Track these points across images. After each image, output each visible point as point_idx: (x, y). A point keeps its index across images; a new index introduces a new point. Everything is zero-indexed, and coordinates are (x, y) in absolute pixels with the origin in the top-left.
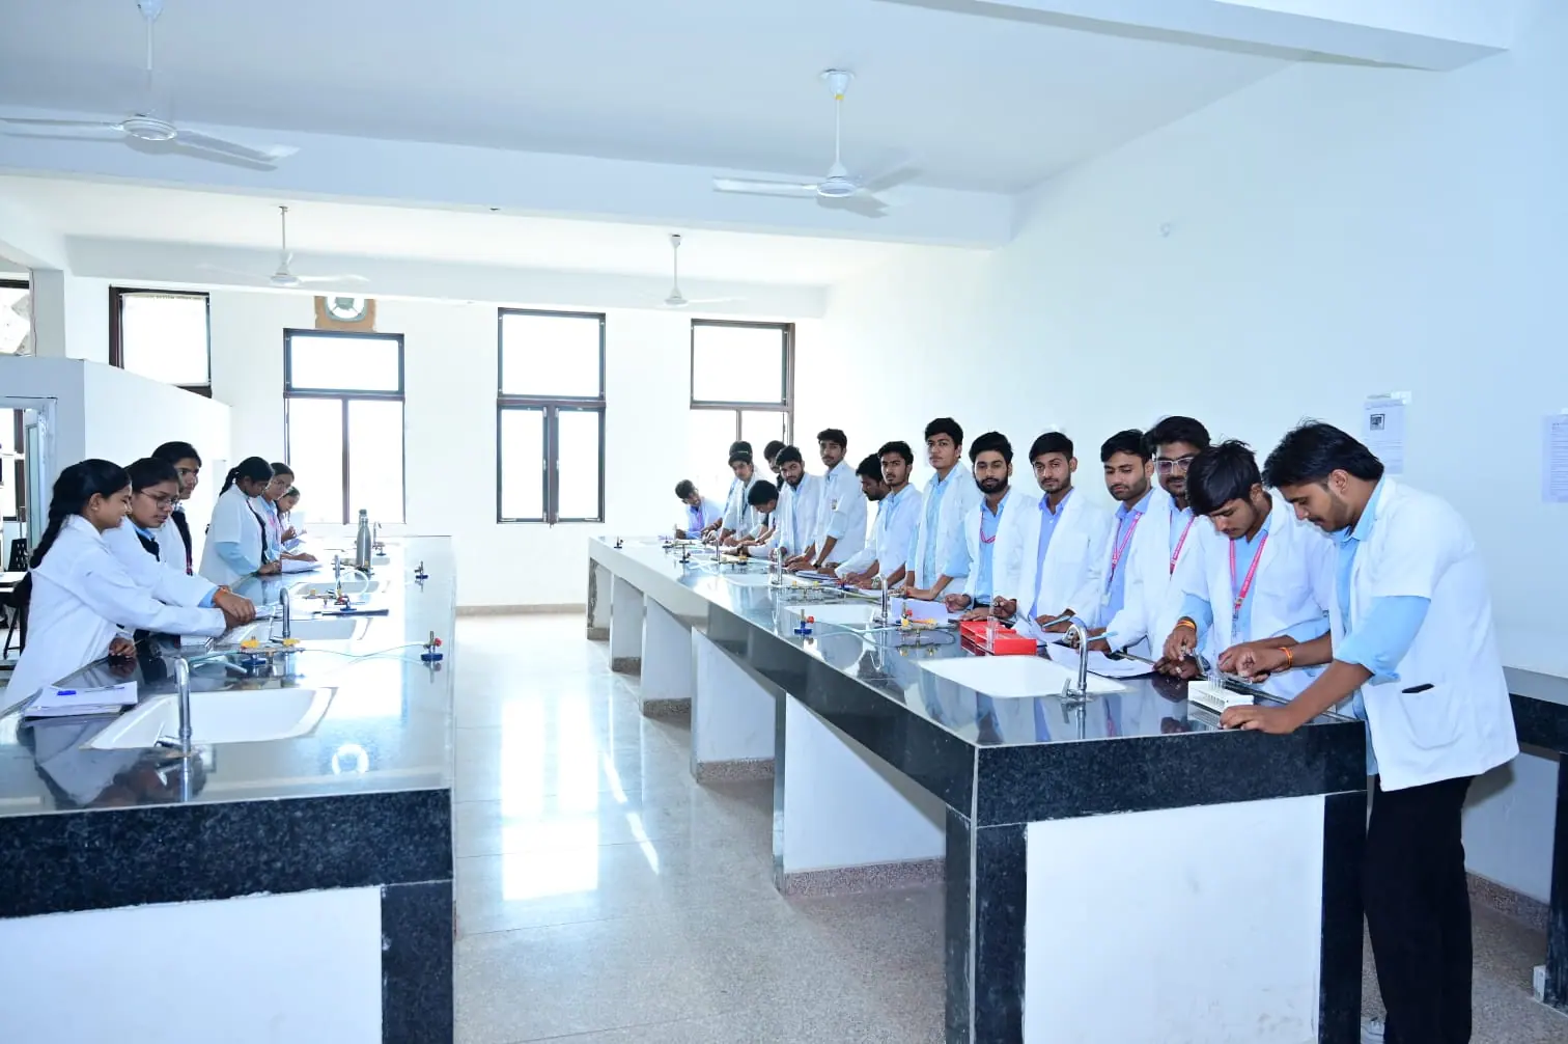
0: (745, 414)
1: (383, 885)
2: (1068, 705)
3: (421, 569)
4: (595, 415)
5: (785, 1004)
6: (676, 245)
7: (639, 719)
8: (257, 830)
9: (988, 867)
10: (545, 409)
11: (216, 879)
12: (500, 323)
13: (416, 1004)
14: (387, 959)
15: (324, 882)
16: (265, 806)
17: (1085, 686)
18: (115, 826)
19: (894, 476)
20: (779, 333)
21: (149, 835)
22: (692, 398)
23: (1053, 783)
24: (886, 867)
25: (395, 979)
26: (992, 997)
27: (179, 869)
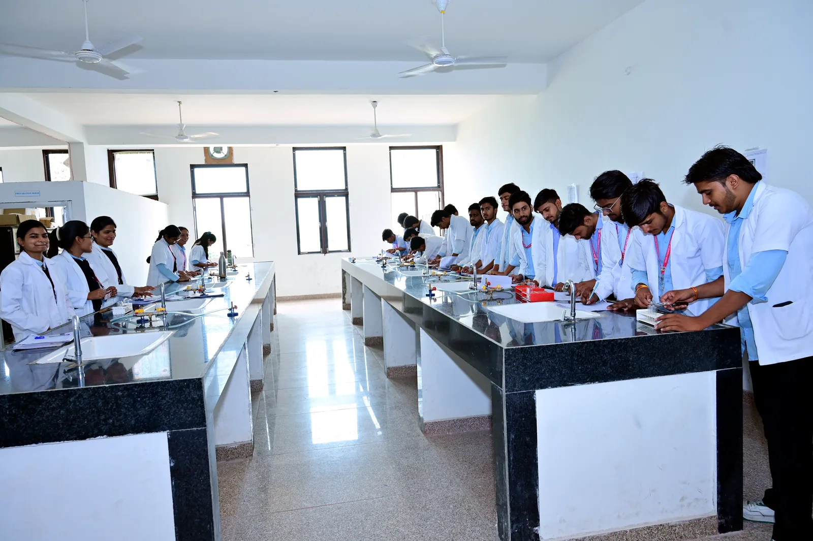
0: (419, 193)
1: (168, 431)
2: (565, 325)
3: (248, 276)
4: (344, 198)
5: (417, 492)
6: (375, 107)
7: (363, 347)
8: (98, 403)
9: (513, 415)
10: (319, 197)
11: (78, 429)
12: (294, 155)
13: (191, 495)
14: (173, 471)
15: (137, 430)
16: (102, 390)
17: (575, 314)
18: (22, 402)
19: (487, 215)
20: (434, 151)
21: (40, 406)
22: (392, 187)
23: (550, 367)
24: (479, 418)
25: (178, 482)
26: (519, 488)
27: (58, 424)
